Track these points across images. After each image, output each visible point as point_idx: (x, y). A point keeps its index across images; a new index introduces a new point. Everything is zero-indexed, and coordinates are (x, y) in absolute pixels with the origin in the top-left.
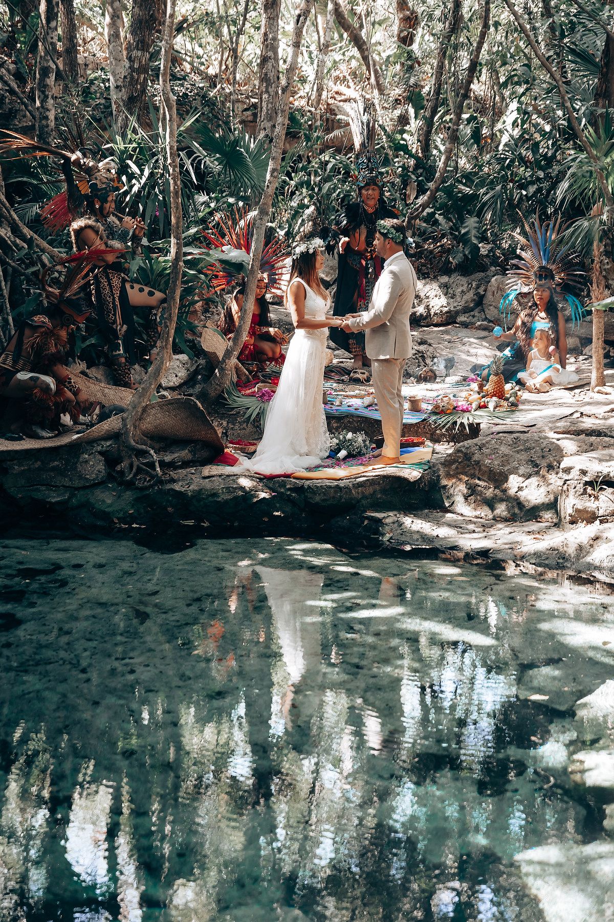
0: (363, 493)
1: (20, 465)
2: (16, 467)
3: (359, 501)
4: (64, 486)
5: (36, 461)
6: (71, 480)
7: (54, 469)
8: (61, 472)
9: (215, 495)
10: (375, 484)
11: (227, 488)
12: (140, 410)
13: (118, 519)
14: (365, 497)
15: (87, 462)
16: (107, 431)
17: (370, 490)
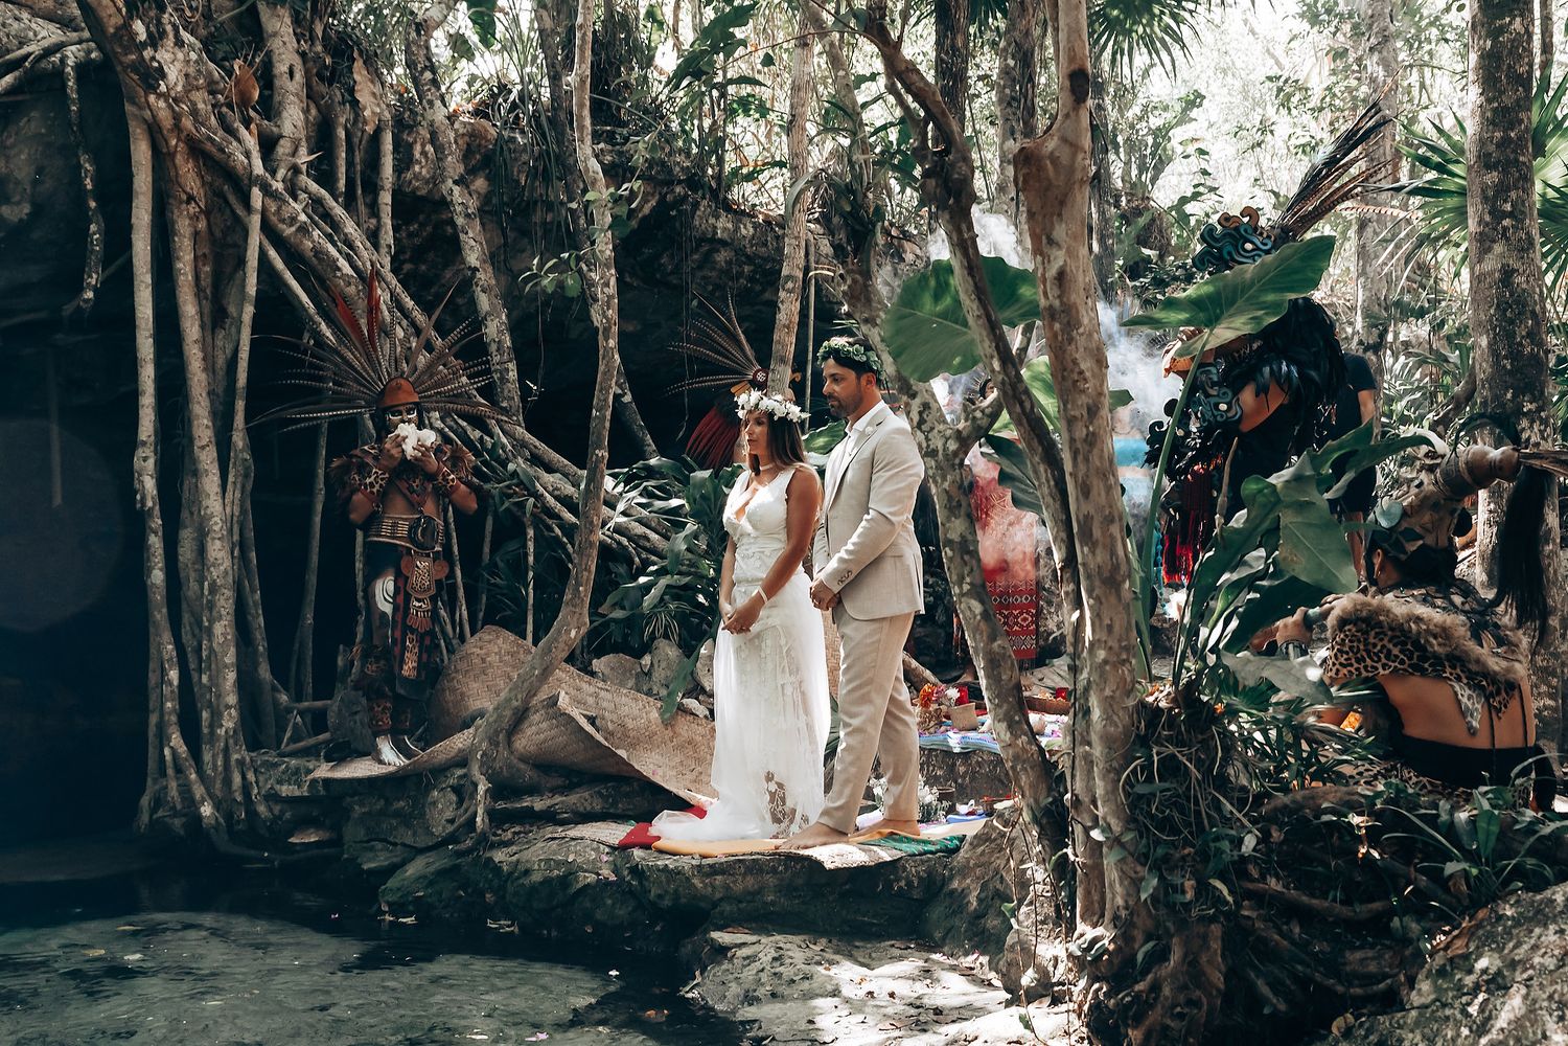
0: (727, 887)
1: (362, 805)
2: (357, 807)
3: (715, 905)
4: (404, 845)
5: (379, 799)
6: (414, 834)
7: (398, 814)
8: (405, 819)
9: (527, 872)
10: (761, 871)
11: (548, 861)
12: (508, 713)
13: (390, 904)
14: (729, 897)
15: (434, 803)
16: (460, 750)
17: (750, 882)
